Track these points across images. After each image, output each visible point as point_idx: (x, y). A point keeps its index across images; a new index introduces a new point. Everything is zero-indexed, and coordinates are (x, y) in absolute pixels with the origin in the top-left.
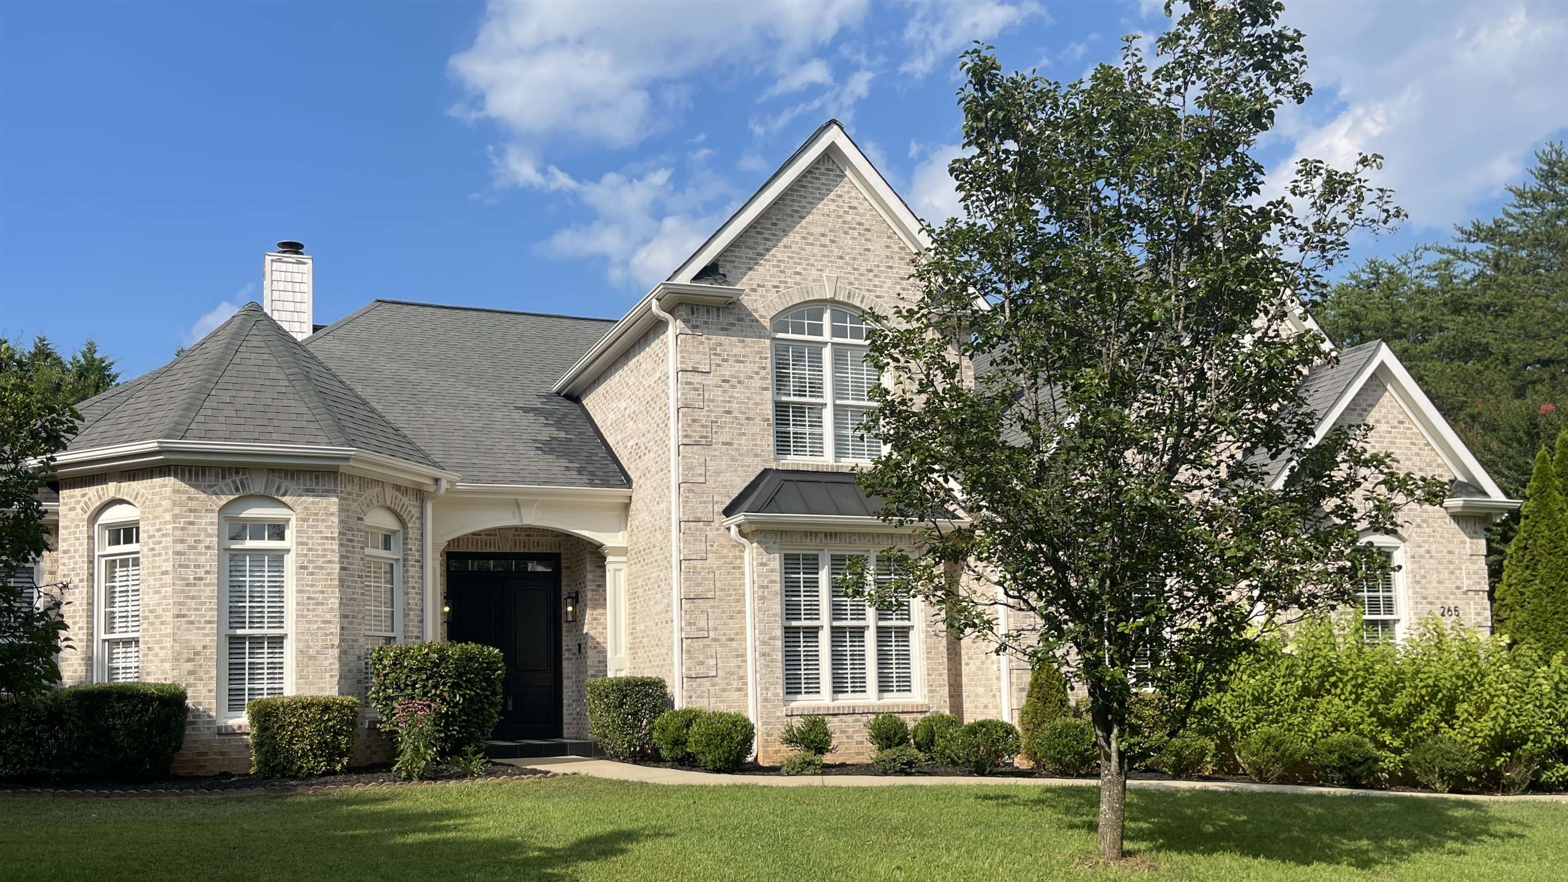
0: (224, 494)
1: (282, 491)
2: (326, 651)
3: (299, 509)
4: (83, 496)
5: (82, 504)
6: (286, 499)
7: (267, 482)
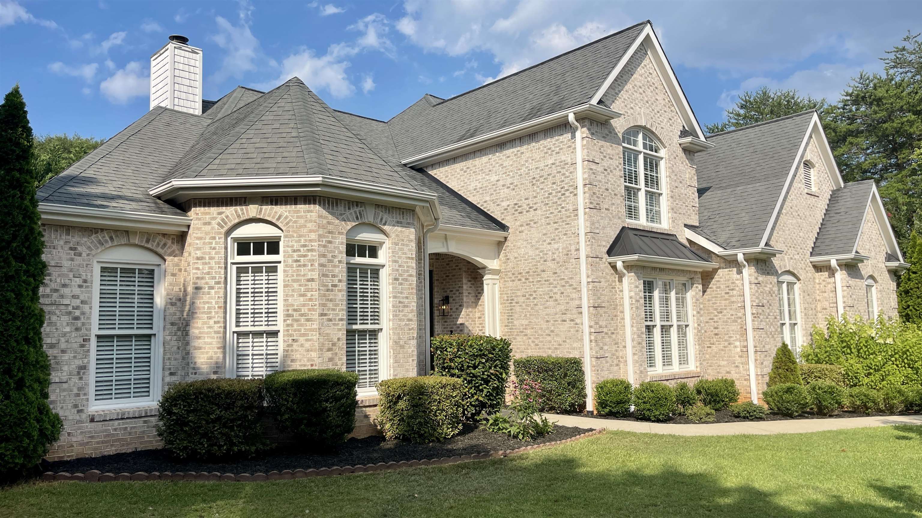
0: (350, 221)
1: (384, 221)
2: (410, 342)
3: (393, 236)
4: (220, 213)
5: (219, 220)
6: (386, 228)
7: (375, 214)
